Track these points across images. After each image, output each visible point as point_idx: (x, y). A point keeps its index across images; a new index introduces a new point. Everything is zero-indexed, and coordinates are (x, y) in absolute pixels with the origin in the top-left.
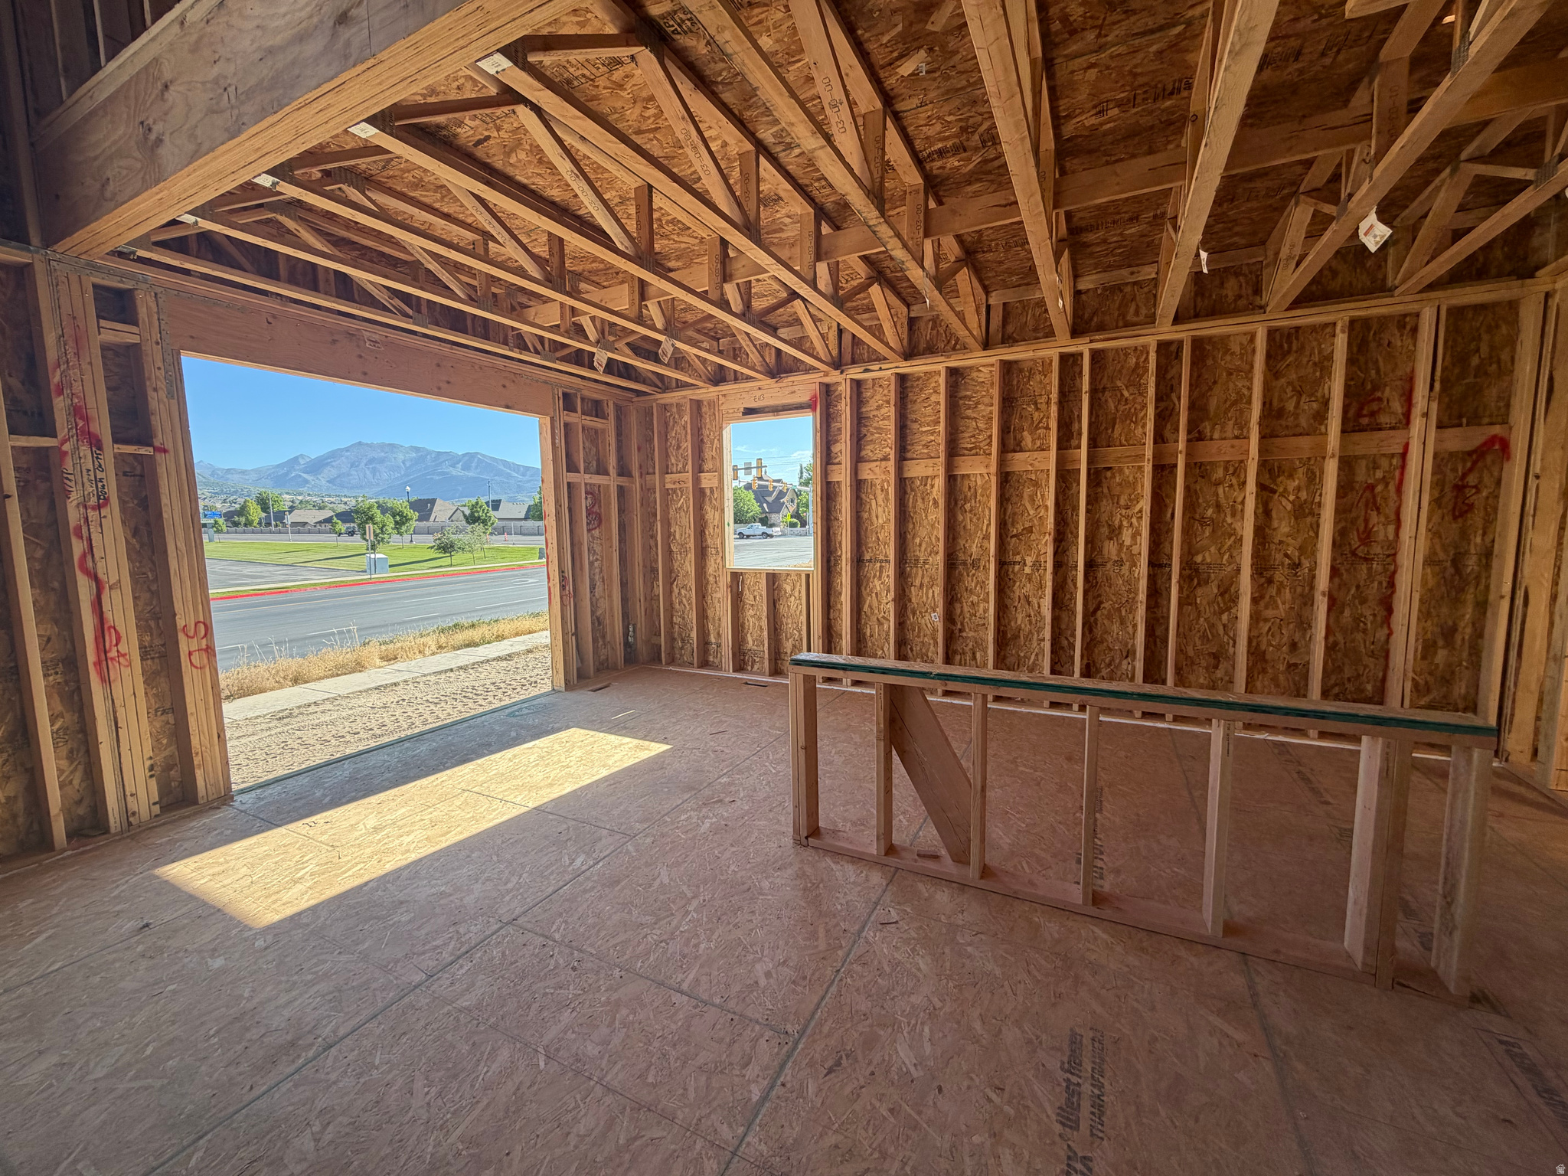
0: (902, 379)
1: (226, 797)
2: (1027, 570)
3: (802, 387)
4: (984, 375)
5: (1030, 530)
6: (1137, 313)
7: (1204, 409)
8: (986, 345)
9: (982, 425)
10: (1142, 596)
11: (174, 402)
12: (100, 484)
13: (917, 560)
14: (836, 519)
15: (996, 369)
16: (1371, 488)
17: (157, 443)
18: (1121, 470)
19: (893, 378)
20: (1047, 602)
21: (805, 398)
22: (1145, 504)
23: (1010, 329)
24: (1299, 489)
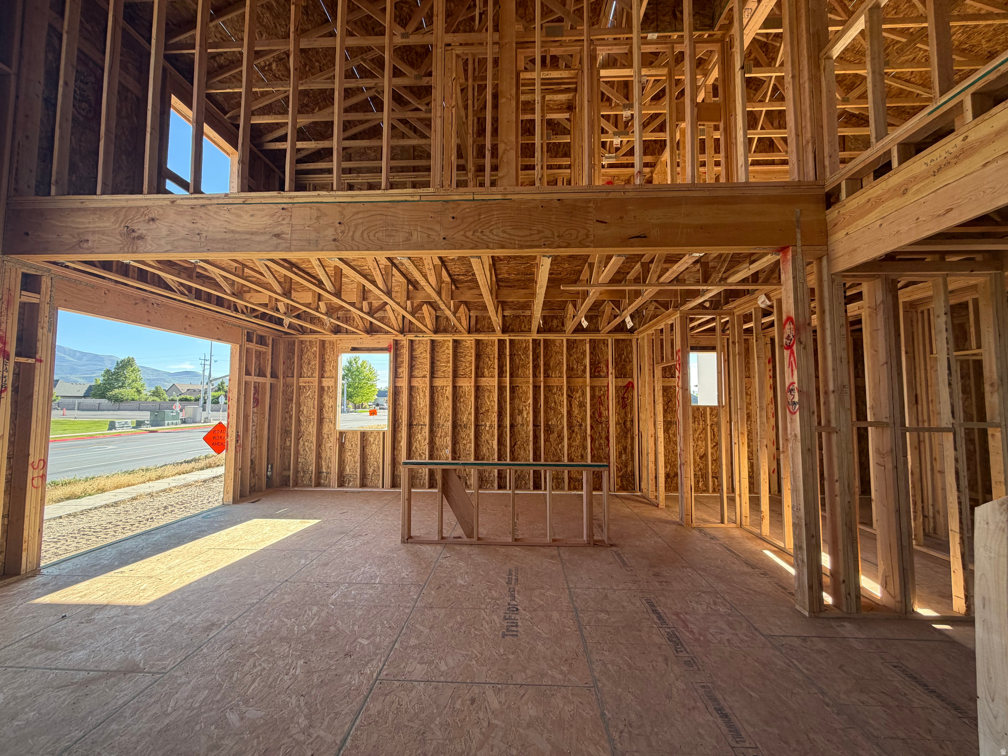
0: (433, 342)
1: (36, 571)
2: (487, 428)
3: (385, 340)
4: (468, 344)
5: (488, 411)
6: (525, 327)
7: (549, 366)
8: (469, 332)
9: (468, 365)
10: (531, 439)
11: (50, 334)
12: (4, 379)
13: (439, 424)
14: (399, 404)
15: (473, 342)
16: (600, 397)
17: (38, 357)
18: (522, 387)
19: (429, 341)
20: (495, 442)
21: (386, 346)
22: (531, 401)
23: (478, 326)
24: (579, 397)
